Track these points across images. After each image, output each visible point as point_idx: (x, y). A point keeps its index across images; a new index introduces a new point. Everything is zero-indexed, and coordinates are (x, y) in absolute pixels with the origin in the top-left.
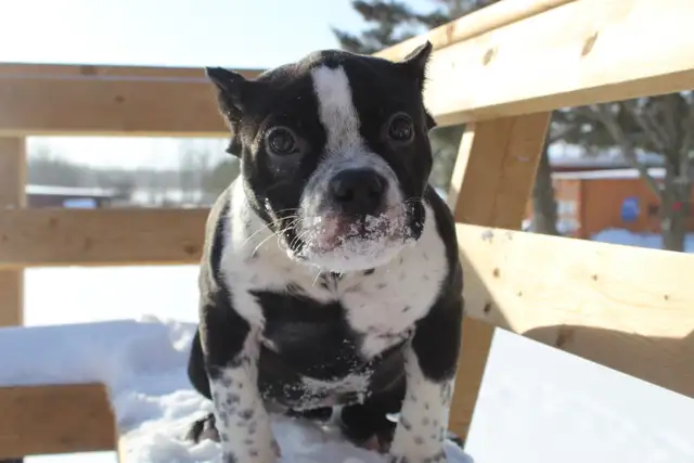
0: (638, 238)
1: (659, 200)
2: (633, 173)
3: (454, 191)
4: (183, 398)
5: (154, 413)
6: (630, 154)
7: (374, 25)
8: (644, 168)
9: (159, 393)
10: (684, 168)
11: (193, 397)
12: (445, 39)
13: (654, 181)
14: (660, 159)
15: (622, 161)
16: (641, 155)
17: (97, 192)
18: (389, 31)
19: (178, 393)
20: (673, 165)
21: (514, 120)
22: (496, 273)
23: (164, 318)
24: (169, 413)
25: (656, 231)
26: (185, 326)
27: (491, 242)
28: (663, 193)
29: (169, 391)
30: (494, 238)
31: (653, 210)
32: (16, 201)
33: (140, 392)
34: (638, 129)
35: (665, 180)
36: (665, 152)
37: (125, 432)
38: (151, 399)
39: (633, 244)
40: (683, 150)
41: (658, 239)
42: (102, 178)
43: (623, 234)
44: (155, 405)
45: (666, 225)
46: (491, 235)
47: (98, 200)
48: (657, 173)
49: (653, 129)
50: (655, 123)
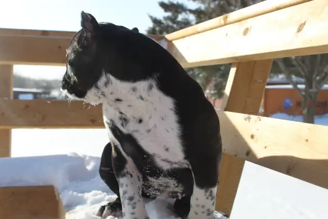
0: (291, 117)
1: (302, 100)
2: (290, 86)
3: (226, 95)
4: (96, 195)
5: (82, 202)
6: (289, 77)
7: (169, 14)
8: (296, 84)
9: (83, 192)
10: (314, 85)
11: (101, 194)
12: (222, 22)
13: (300, 90)
14: (303, 80)
15: (285, 80)
16: (294, 78)
17: (34, 90)
18: (176, 17)
19: (94, 192)
20: (309, 83)
21: (255, 62)
22: (252, 137)
23: (81, 154)
24: (89, 202)
25: (301, 114)
26: (92, 158)
27: (249, 121)
28: (304, 96)
29: (89, 191)
30: (251, 120)
31: (299, 104)
32: (8, 96)
33: (74, 191)
34: (293, 66)
35: (305, 90)
36: (306, 77)
37: (68, 211)
38: (80, 195)
39: (289, 120)
40: (314, 76)
41: (301, 117)
42: (37, 84)
43: (285, 115)
44: (82, 197)
45: (305, 111)
46: (249, 118)
47: (35, 94)
48: (302, 87)
49: (300, 66)
50: (301, 63)
